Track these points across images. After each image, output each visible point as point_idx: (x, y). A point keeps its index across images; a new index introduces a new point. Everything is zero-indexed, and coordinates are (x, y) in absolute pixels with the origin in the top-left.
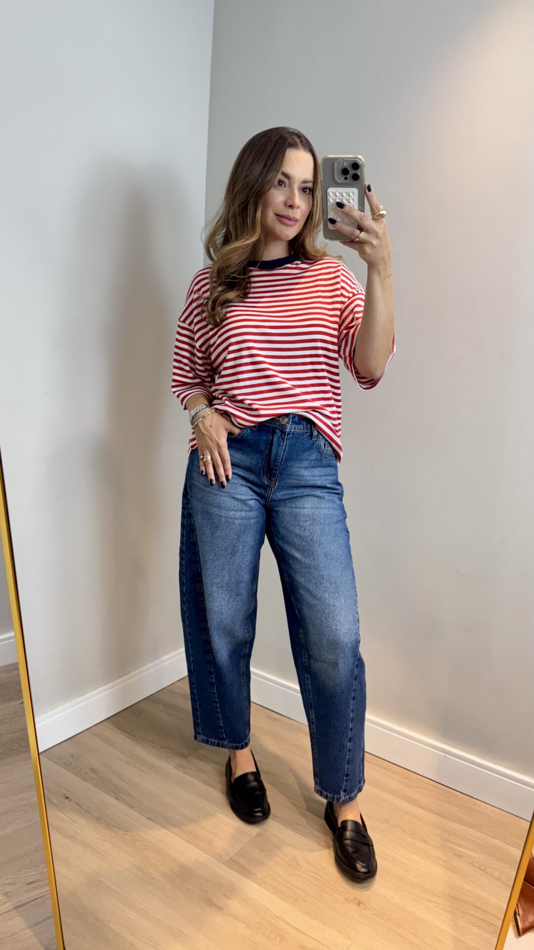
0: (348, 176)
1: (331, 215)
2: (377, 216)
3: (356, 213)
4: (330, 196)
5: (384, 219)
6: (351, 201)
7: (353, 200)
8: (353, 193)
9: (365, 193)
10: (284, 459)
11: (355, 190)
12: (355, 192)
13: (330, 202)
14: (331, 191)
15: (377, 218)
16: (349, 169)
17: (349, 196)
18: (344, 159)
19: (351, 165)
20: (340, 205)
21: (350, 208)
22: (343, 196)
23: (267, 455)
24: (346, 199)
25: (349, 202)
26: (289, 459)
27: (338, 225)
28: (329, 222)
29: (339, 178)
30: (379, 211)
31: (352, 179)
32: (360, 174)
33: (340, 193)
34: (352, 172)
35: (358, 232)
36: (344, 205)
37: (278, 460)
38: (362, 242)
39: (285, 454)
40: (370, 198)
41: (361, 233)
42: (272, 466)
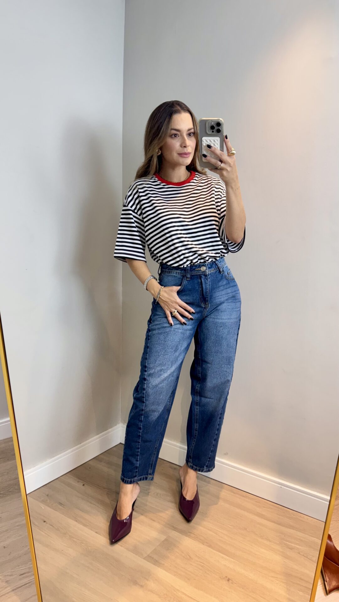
3: (219, 152)
4: (203, 142)
5: (234, 156)
6: (216, 145)
8: (217, 140)
9: (224, 140)
10: (210, 290)
11: (218, 138)
13: (204, 145)
14: (204, 139)
15: (231, 155)
16: (214, 126)
17: (215, 142)
18: (211, 121)
19: (216, 123)
20: (209, 146)
21: (215, 148)
22: (211, 142)
24: (213, 144)
26: (213, 289)
27: (208, 158)
28: (203, 157)
29: (210, 133)
31: (216, 132)
32: (221, 129)
33: (209, 140)
34: (216, 128)
35: (220, 163)
36: (211, 147)
37: (208, 291)
38: (222, 169)
39: (210, 287)
40: (227, 143)
41: (221, 163)
42: (205, 296)
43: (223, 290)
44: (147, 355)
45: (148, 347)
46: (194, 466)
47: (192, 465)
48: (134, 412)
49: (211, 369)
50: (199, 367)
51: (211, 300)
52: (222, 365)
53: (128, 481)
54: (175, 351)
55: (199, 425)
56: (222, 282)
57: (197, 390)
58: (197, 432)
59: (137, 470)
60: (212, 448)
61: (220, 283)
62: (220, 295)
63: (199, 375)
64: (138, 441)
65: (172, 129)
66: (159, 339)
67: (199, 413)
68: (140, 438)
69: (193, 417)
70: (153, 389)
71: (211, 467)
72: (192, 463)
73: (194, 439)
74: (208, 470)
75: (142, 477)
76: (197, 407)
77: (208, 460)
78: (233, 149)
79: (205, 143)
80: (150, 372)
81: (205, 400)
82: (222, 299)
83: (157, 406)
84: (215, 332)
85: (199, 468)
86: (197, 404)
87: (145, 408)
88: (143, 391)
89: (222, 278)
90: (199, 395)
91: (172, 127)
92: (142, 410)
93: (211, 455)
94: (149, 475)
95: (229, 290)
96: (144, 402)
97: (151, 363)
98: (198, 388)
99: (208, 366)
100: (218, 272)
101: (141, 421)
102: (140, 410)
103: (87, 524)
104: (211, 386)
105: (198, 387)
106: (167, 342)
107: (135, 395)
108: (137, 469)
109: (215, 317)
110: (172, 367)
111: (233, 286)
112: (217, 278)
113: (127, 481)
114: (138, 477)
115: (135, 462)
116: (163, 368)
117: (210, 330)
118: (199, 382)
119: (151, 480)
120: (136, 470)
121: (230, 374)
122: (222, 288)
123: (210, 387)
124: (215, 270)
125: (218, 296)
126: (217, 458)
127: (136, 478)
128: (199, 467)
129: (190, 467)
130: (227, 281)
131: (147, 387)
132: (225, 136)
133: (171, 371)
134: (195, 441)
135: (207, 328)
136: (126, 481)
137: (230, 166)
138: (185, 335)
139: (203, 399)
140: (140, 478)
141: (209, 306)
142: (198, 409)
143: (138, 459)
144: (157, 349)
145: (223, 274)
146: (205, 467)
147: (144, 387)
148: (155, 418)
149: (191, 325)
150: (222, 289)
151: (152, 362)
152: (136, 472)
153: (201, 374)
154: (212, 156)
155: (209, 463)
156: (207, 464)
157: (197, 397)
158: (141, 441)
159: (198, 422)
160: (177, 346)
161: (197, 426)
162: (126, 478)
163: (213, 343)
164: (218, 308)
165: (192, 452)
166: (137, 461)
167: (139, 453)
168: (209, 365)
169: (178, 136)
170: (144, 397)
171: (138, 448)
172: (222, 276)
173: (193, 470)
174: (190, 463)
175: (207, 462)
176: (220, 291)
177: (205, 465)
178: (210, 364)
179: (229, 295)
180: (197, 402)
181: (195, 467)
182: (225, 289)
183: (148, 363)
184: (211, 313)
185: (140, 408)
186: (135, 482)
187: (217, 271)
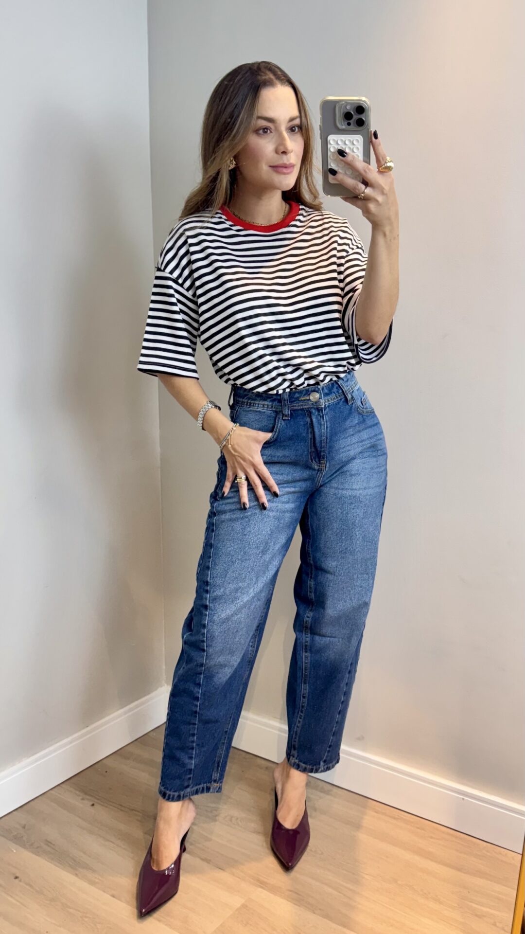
0: (351, 121)
1: (333, 165)
2: (384, 169)
3: (360, 164)
4: (330, 144)
5: (392, 172)
6: (355, 150)
7: (358, 149)
8: (358, 141)
9: (371, 141)
10: (328, 437)
11: (361, 138)
12: (359, 140)
13: (331, 151)
14: (332, 138)
15: (383, 170)
16: (352, 113)
17: (353, 144)
18: (346, 101)
19: (355, 109)
20: (341, 153)
21: (353, 157)
22: (345, 144)
23: (311, 439)
24: (350, 148)
25: (353, 152)
26: (334, 434)
27: (340, 176)
28: (329, 174)
29: (342, 125)
30: (386, 162)
31: (356, 124)
32: (366, 119)
33: (342, 140)
34: (356, 117)
35: (363, 187)
36: (346, 153)
37: (324, 440)
38: (367, 199)
39: (328, 431)
40: (376, 146)
41: (366, 188)
42: (319, 449)
43: (353, 435)
44: (209, 562)
45: (211, 546)
46: (302, 764)
47: (297, 761)
48: (186, 668)
49: (333, 585)
50: (310, 581)
51: (331, 454)
52: (353, 576)
53: (174, 796)
54: (264, 552)
55: (310, 688)
56: (352, 421)
57: (306, 623)
58: (306, 700)
59: (192, 776)
60: (334, 729)
61: (348, 423)
62: (348, 444)
63: (310, 595)
64: (193, 721)
65: (259, 118)
66: (233, 530)
67: (310, 665)
68: (196, 717)
69: (298, 673)
70: (221, 626)
71: (332, 762)
72: (296, 759)
73: (300, 713)
74: (327, 767)
75: (201, 786)
76: (306, 654)
77: (328, 749)
78: (388, 158)
79: (334, 147)
80: (215, 594)
81: (321, 641)
82: (353, 451)
83: (230, 656)
84: (339, 514)
85: (311, 767)
86: (306, 649)
87: (207, 661)
88: (203, 631)
89: (350, 412)
90: (310, 631)
91: (260, 115)
92: (202, 665)
93: (332, 740)
94: (212, 783)
95: (365, 435)
96: (204, 650)
97: (216, 577)
98: (309, 620)
99: (328, 578)
100: (344, 402)
101: (199, 685)
102: (197, 665)
103: (97, 880)
104: (333, 615)
105: (308, 617)
106: (247, 536)
107: (185, 636)
108: (190, 773)
109: (340, 487)
110: (256, 582)
111: (370, 427)
112: (341, 412)
113: (171, 796)
114: (192, 787)
115: (187, 761)
116: (240, 585)
117: (330, 511)
118: (310, 608)
119: (217, 792)
120: (189, 776)
121: (368, 590)
122: (351, 431)
123: (331, 617)
124: (337, 397)
125: (344, 448)
126: (343, 747)
127: (188, 790)
128: (310, 765)
129: (293, 766)
130: (361, 416)
131: (211, 622)
132: (373, 132)
133: (255, 590)
134: (303, 718)
135: (324, 508)
136: (169, 795)
137: (383, 193)
138: (282, 522)
139: (317, 638)
140: (197, 790)
141: (328, 466)
142: (309, 658)
143: (193, 754)
144: (229, 549)
145: (353, 403)
146: (322, 763)
147: (203, 622)
148: (224, 679)
149: (292, 502)
150: (352, 433)
151: (219, 574)
152: (190, 778)
153: (315, 593)
154: (347, 173)
155: (329, 754)
156: (325, 758)
157: (307, 636)
158: (199, 721)
159: (307, 682)
160: (267, 543)
161: (306, 689)
162: (170, 791)
163: (336, 535)
164: (345, 469)
165: (297, 738)
166: (191, 758)
167: (195, 744)
168: (330, 577)
169: (271, 132)
170: (203, 641)
171: (193, 735)
172: (351, 408)
173: (300, 771)
174: (294, 759)
175: (326, 754)
176: (347, 437)
177: (321, 759)
178: (332, 574)
179: (364, 443)
180: (306, 646)
181: (304, 765)
182: (356, 433)
183: (212, 576)
184: (331, 478)
185: (196, 661)
186: (187, 796)
187: (341, 400)
